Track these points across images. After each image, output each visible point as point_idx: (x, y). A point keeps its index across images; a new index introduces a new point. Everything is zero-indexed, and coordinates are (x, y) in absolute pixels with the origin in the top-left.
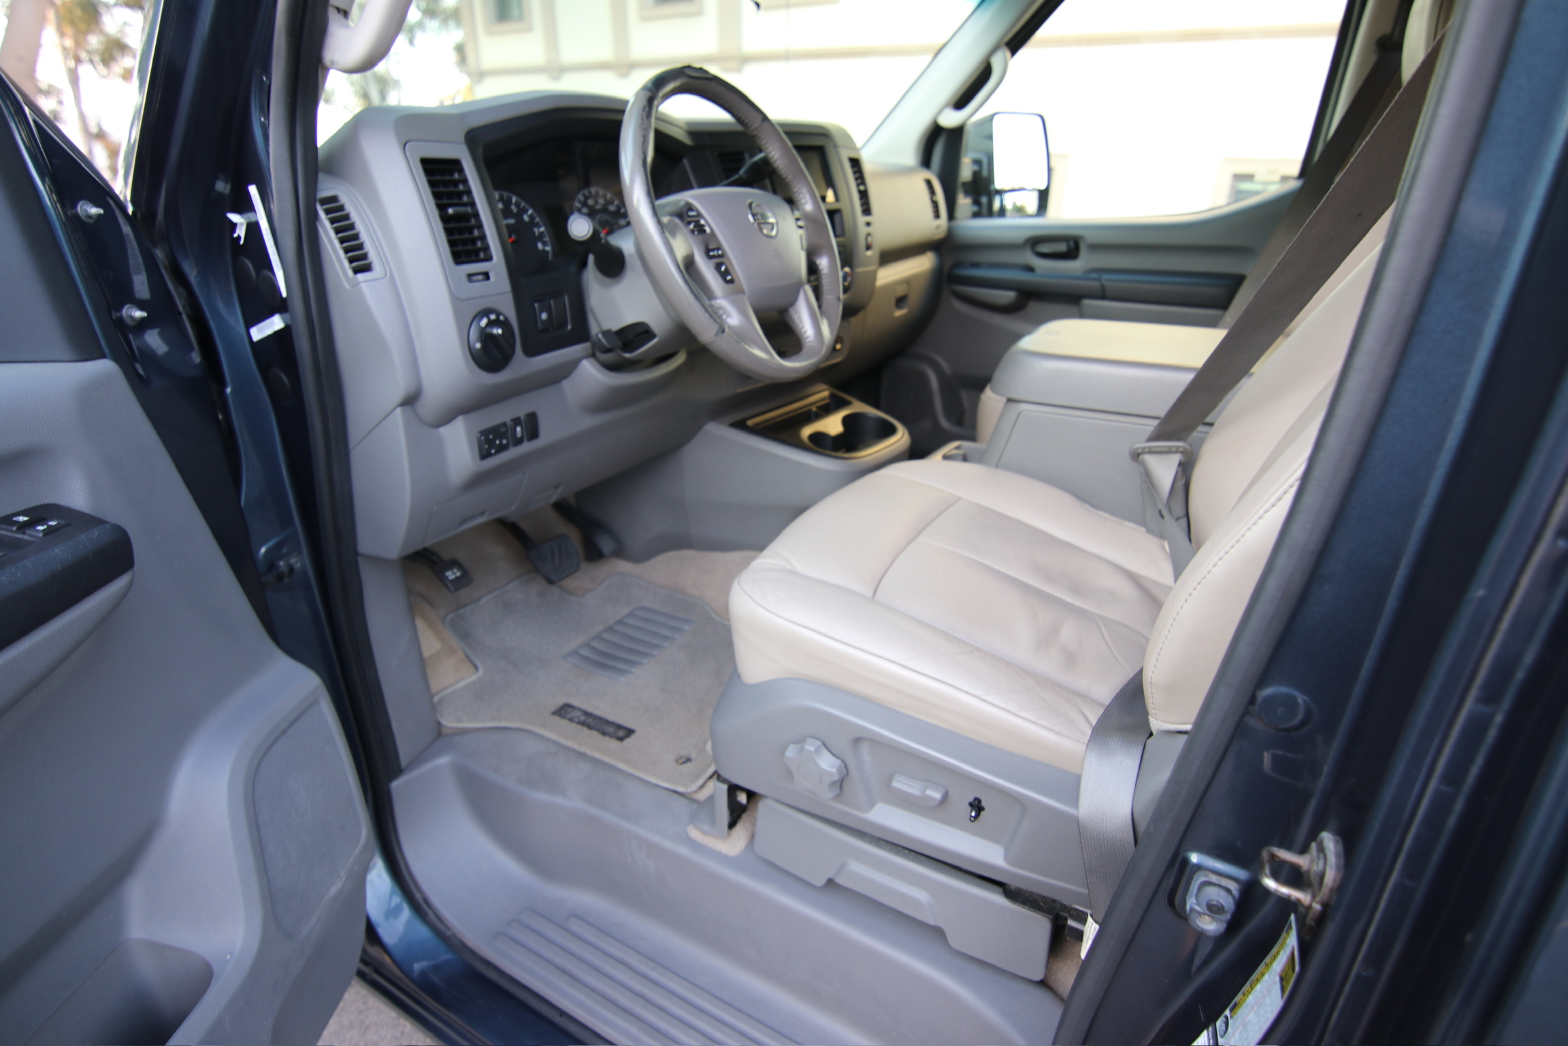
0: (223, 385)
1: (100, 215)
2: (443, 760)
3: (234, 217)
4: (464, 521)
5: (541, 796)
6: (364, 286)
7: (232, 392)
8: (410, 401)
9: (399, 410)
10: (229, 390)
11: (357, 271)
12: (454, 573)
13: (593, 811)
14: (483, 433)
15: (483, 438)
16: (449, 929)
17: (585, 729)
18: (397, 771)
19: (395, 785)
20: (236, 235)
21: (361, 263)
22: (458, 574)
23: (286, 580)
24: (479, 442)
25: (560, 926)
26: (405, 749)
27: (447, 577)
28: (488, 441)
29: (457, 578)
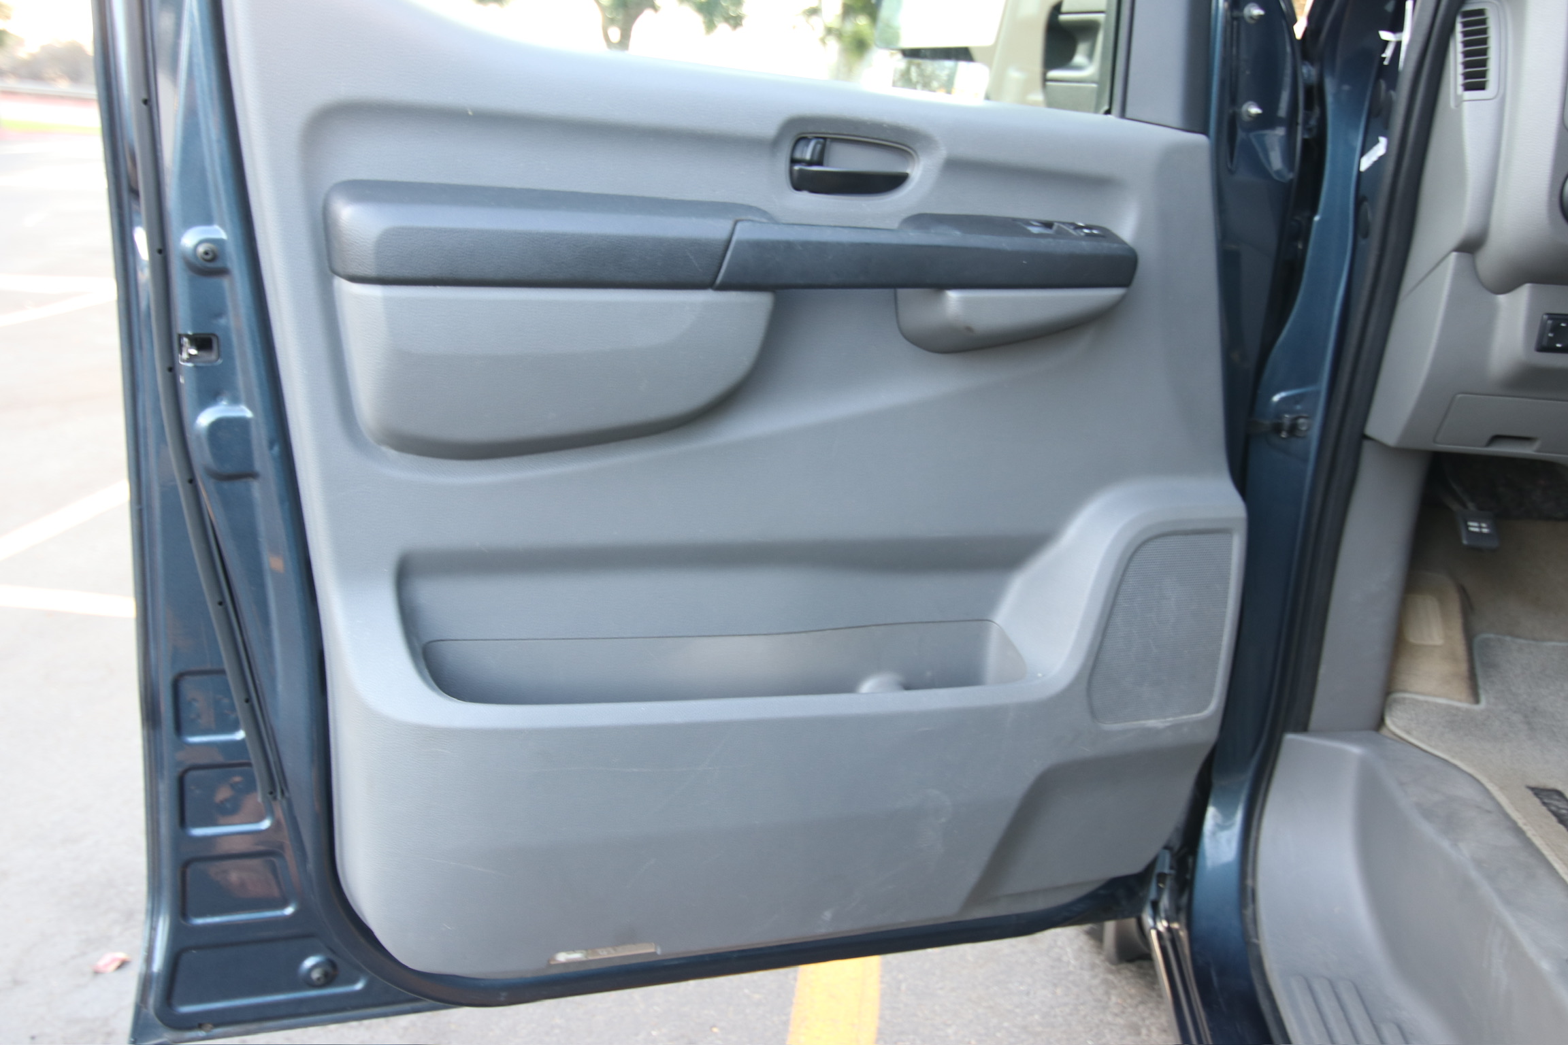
0: (1314, 211)
1: (1260, 16)
2: (1355, 750)
3: (1385, 35)
4: (1496, 439)
5: (1428, 830)
6: (1466, 105)
7: (1320, 222)
8: (1470, 247)
9: (1454, 254)
10: (1317, 218)
11: (1468, 87)
12: (1480, 527)
13: (1474, 874)
14: (1551, 316)
15: (1550, 322)
16: (1257, 937)
17: (1554, 819)
18: (1303, 727)
19: (1290, 738)
20: (1383, 56)
21: (1476, 79)
22: (1485, 531)
23: (1284, 435)
24: (1543, 325)
25: (1372, 1021)
26: (1321, 709)
27: (1467, 526)
28: (1556, 329)
29: (1481, 534)
